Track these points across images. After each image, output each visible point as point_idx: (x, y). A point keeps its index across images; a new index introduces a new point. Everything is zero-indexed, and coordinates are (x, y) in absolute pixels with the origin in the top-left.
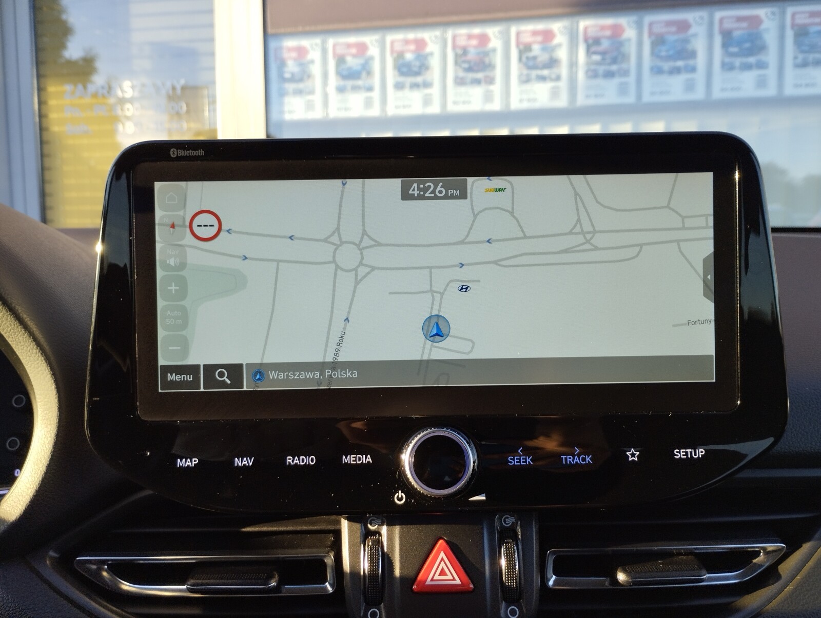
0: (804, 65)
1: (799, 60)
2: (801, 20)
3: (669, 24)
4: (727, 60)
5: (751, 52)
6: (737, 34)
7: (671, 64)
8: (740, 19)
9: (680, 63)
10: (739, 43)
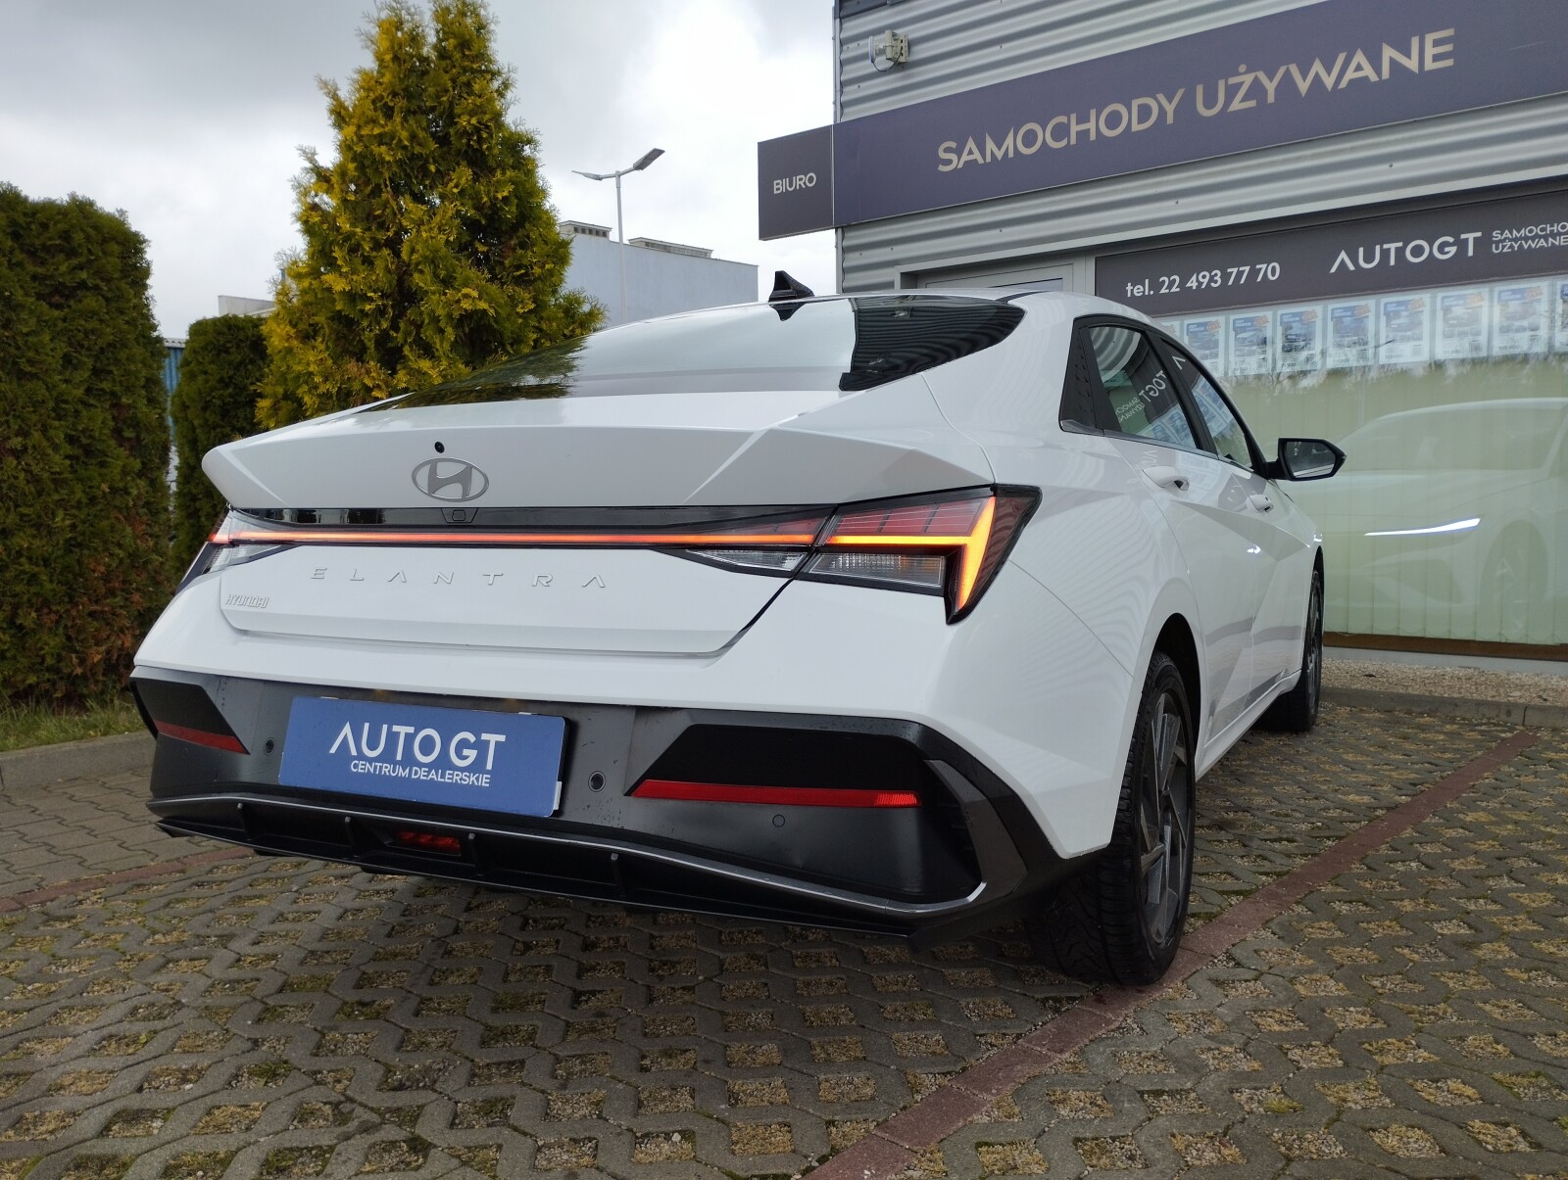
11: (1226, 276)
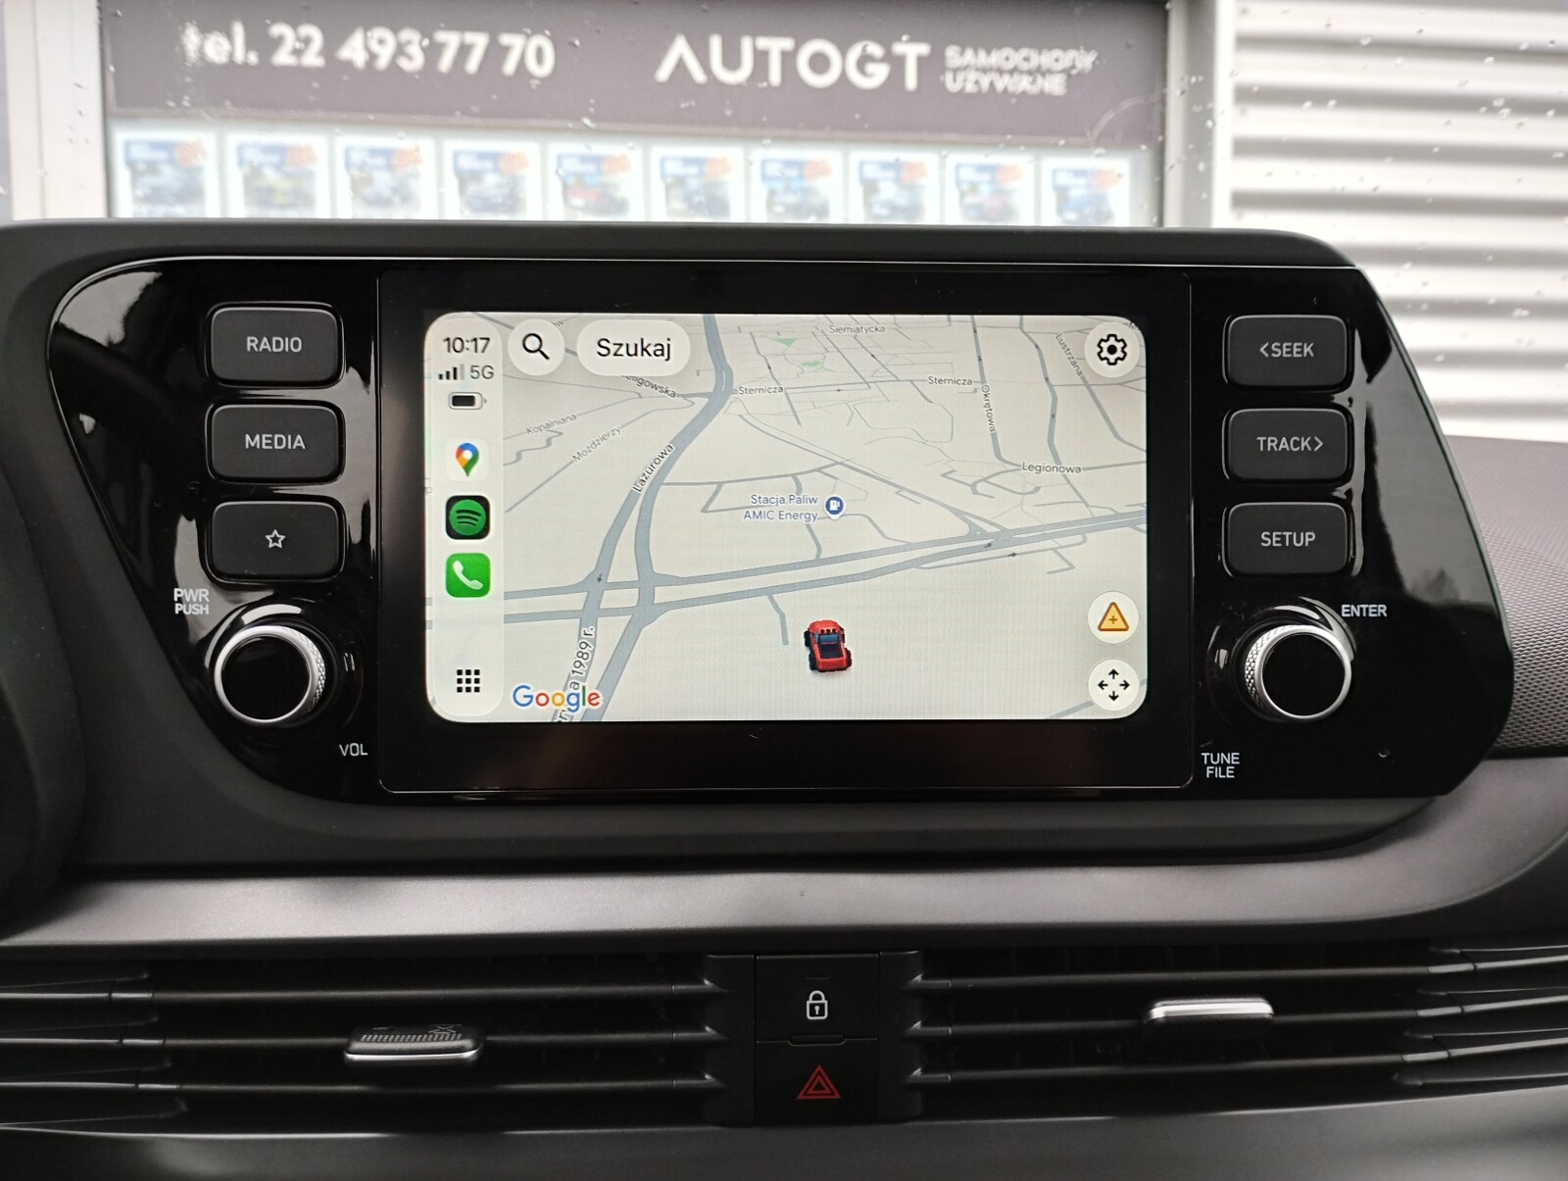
11: (433, 52)
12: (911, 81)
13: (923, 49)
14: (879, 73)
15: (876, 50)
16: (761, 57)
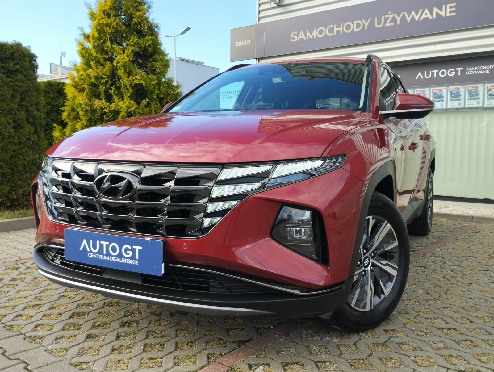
0: (471, 99)
1: (469, 98)
2: (470, 88)
3: (437, 90)
4: (451, 98)
5: (457, 96)
6: (454, 92)
7: (438, 99)
8: (455, 88)
9: (440, 99)
10: (454, 94)
12: (459, 74)
13: (462, 68)
14: (454, 73)
15: (453, 70)
16: (433, 74)
